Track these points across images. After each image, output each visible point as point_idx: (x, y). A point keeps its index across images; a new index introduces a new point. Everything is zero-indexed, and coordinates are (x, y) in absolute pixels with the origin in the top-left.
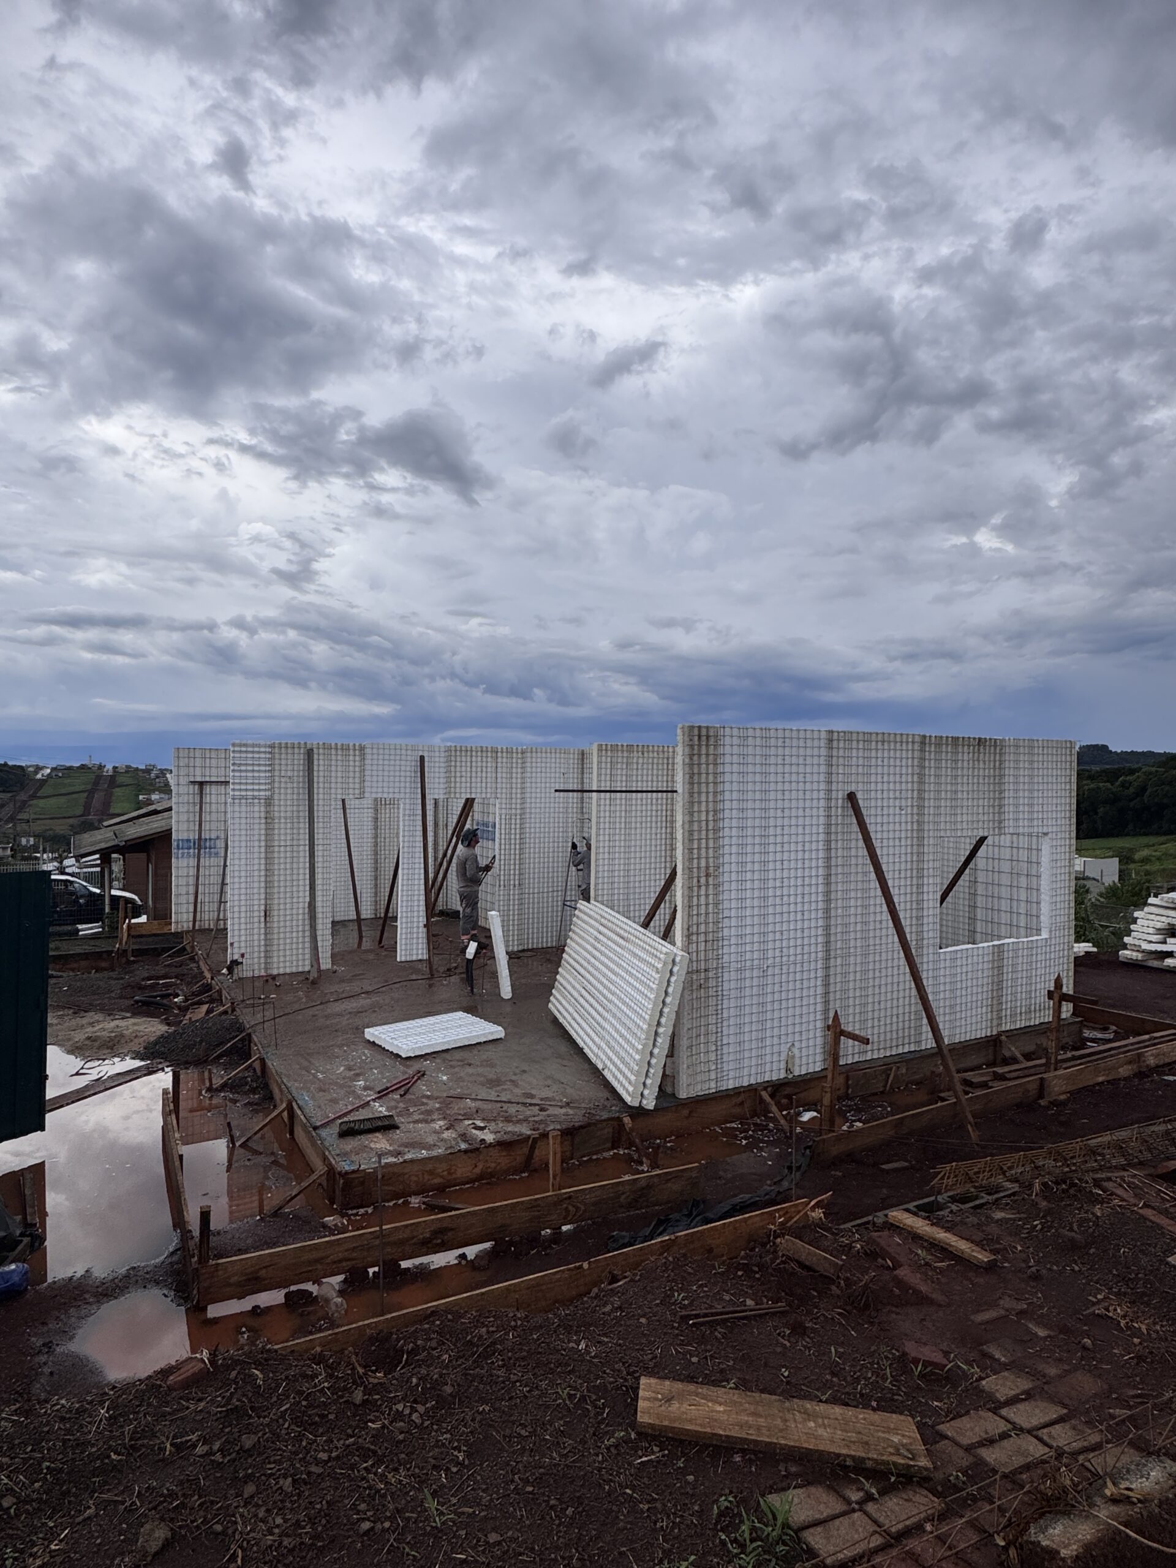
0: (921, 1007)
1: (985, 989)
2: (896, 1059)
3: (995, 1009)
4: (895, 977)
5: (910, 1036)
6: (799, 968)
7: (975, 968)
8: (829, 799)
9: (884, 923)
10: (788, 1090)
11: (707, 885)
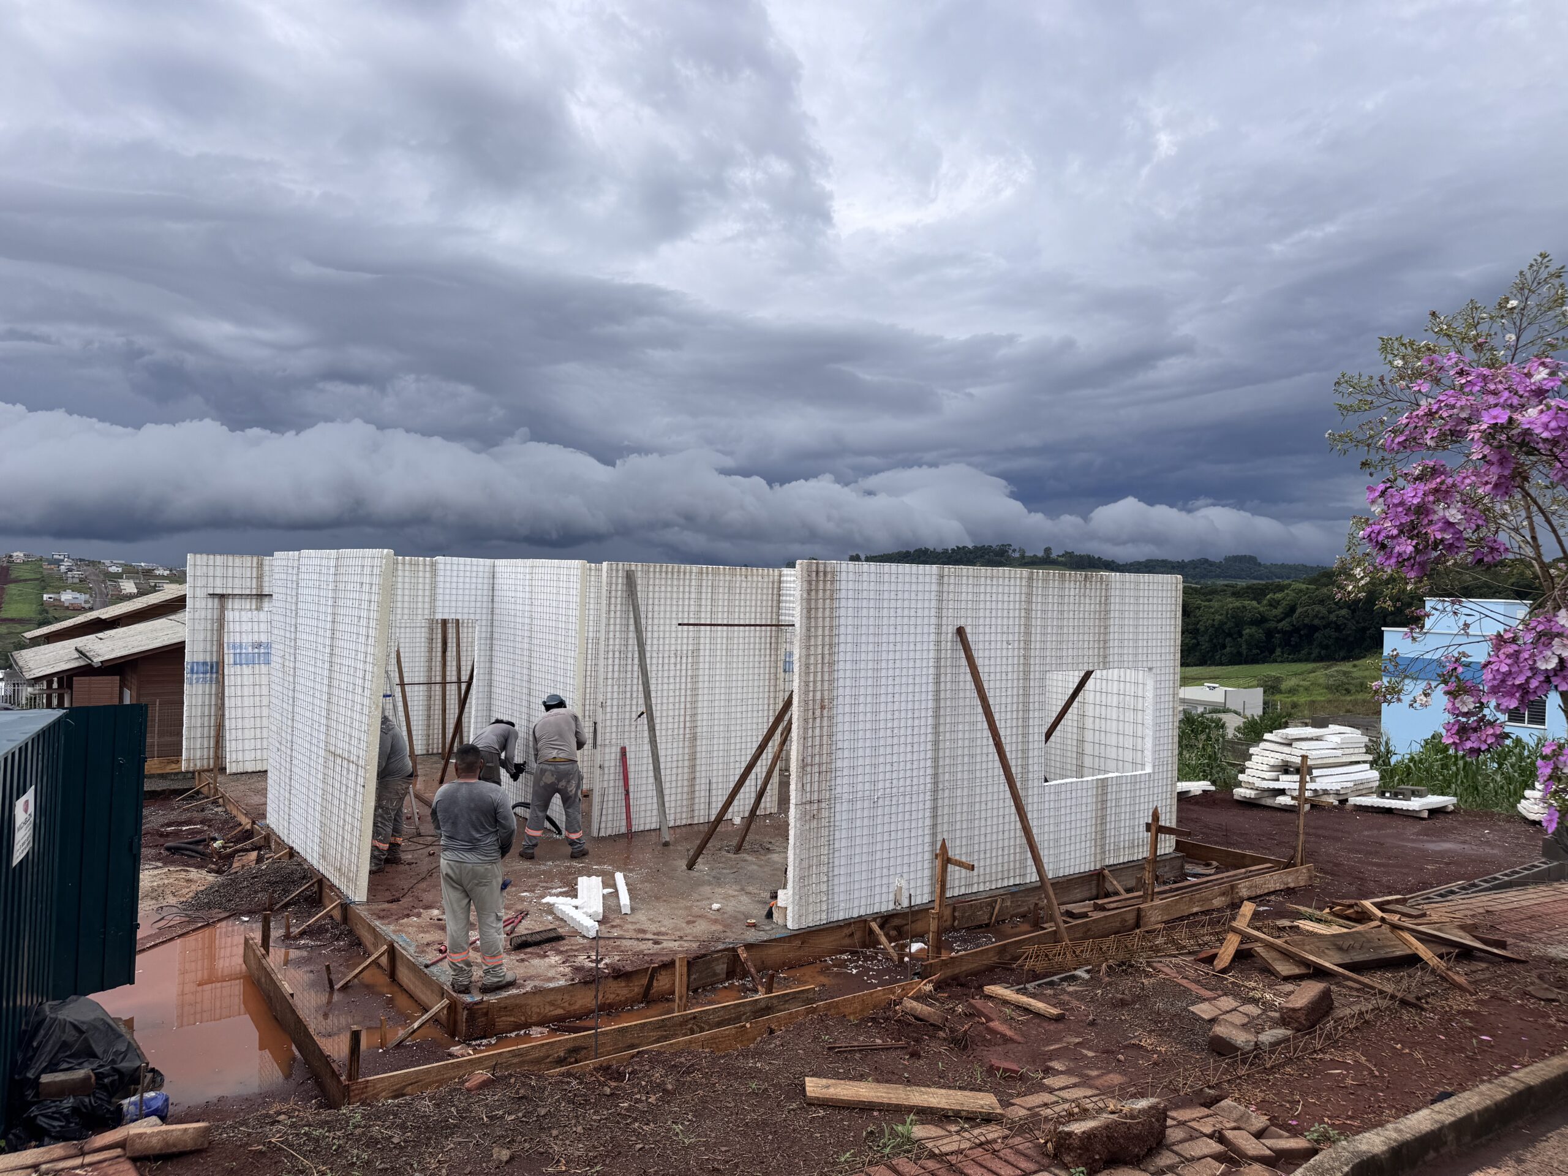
0: (1024, 841)
1: (1089, 823)
2: (1002, 891)
3: (1098, 843)
4: (1001, 810)
5: (1015, 869)
6: (908, 800)
7: (1079, 802)
8: (939, 634)
9: (990, 756)
10: (896, 922)
11: (822, 717)
